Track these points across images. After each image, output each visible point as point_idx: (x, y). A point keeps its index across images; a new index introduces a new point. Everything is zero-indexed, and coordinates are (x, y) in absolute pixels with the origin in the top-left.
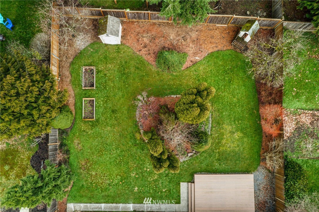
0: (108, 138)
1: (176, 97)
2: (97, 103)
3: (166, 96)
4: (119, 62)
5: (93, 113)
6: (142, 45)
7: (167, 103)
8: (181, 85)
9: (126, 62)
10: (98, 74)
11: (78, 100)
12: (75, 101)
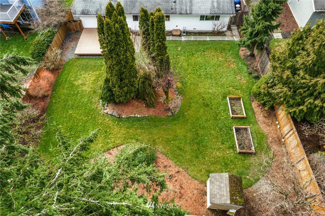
0: (210, 83)
1: (135, 115)
2: (228, 114)
3: (147, 117)
4: (207, 158)
5: (230, 104)
6: (175, 179)
7: (146, 109)
8: (128, 128)
9: (197, 157)
10: (233, 145)
11: (252, 117)
12: (255, 117)
